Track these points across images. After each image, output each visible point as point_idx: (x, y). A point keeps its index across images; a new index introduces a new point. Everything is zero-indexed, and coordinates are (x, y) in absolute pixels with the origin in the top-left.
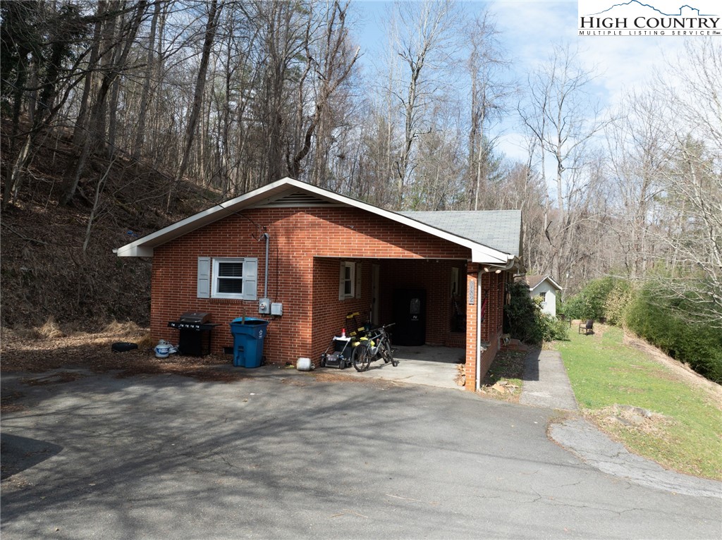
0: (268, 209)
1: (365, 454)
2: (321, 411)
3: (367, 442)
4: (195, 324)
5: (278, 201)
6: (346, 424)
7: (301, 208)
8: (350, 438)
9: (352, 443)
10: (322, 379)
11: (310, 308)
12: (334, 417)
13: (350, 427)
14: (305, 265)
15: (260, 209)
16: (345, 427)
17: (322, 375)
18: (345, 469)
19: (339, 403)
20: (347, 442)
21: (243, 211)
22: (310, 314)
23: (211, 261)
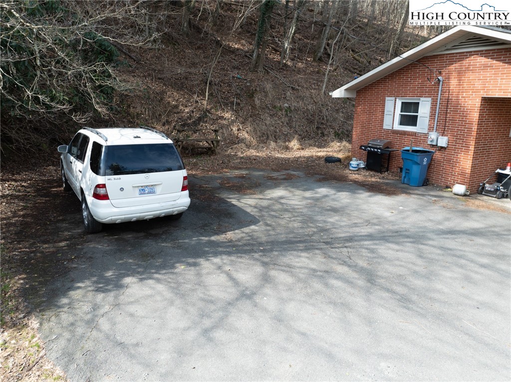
0: (444, 54)
1: (468, 279)
2: (451, 232)
3: (477, 269)
4: (377, 149)
5: (455, 47)
6: (467, 249)
7: (475, 52)
8: (463, 261)
9: (461, 267)
10: (471, 204)
11: (473, 143)
12: (460, 240)
13: (470, 252)
14: (472, 105)
15: (437, 55)
16: (465, 251)
17: (473, 201)
18: (439, 286)
19: (473, 229)
20: (457, 265)
21: (423, 58)
22: (472, 148)
23: (396, 100)
